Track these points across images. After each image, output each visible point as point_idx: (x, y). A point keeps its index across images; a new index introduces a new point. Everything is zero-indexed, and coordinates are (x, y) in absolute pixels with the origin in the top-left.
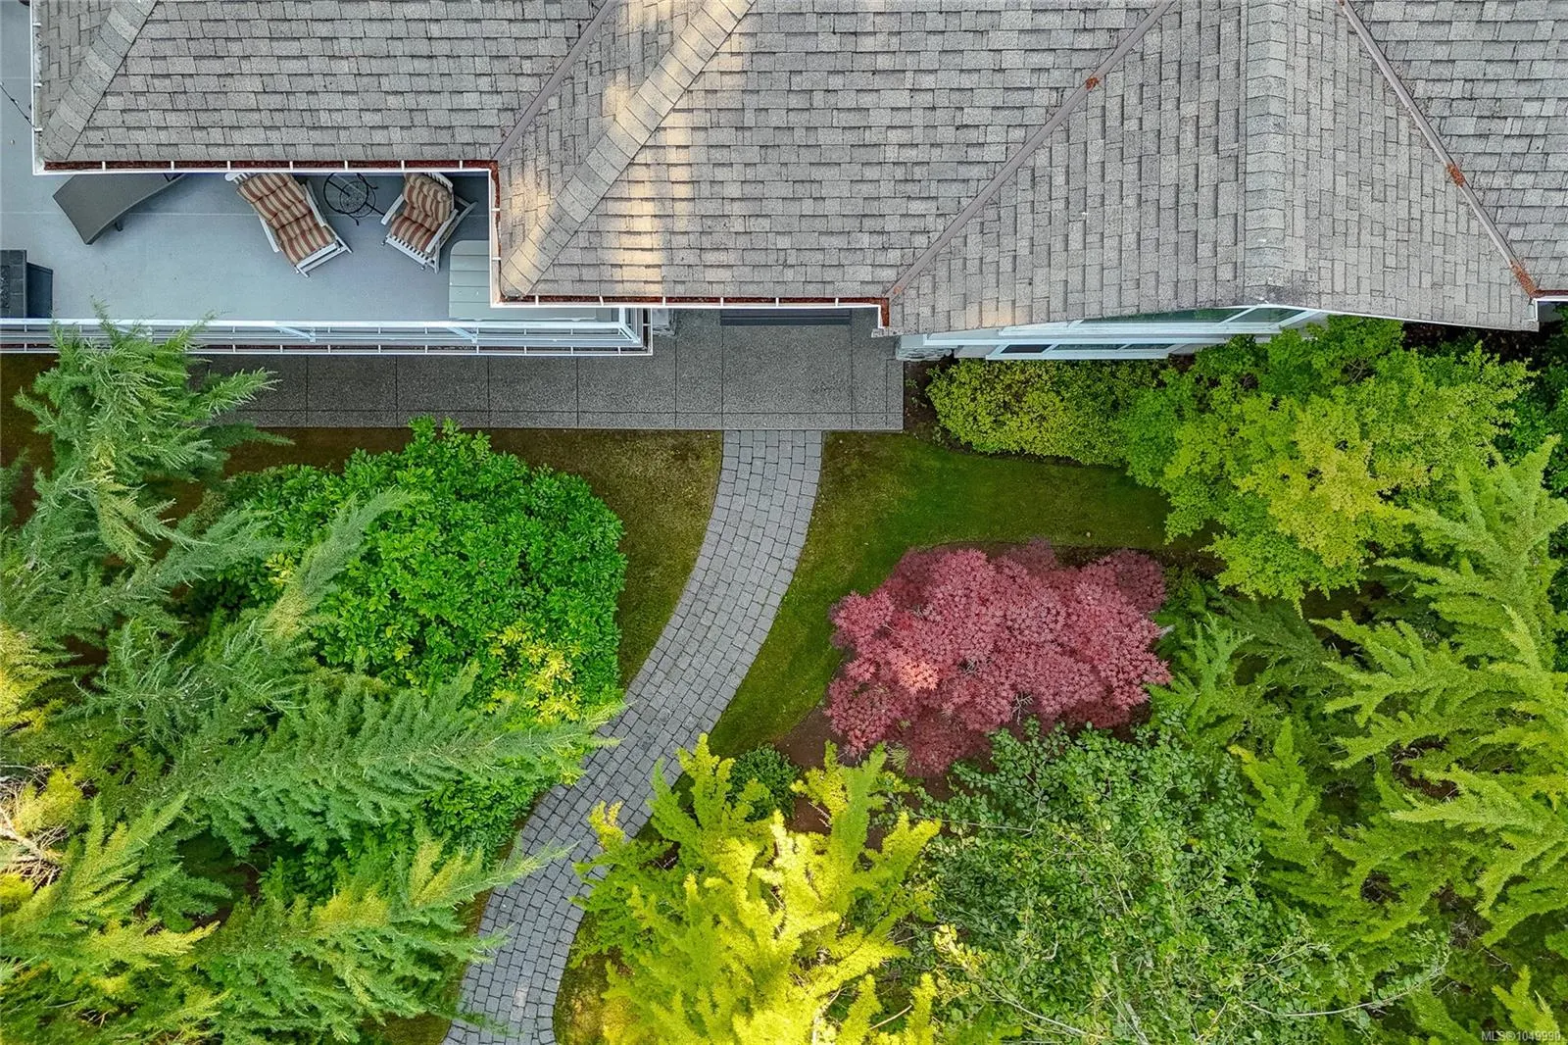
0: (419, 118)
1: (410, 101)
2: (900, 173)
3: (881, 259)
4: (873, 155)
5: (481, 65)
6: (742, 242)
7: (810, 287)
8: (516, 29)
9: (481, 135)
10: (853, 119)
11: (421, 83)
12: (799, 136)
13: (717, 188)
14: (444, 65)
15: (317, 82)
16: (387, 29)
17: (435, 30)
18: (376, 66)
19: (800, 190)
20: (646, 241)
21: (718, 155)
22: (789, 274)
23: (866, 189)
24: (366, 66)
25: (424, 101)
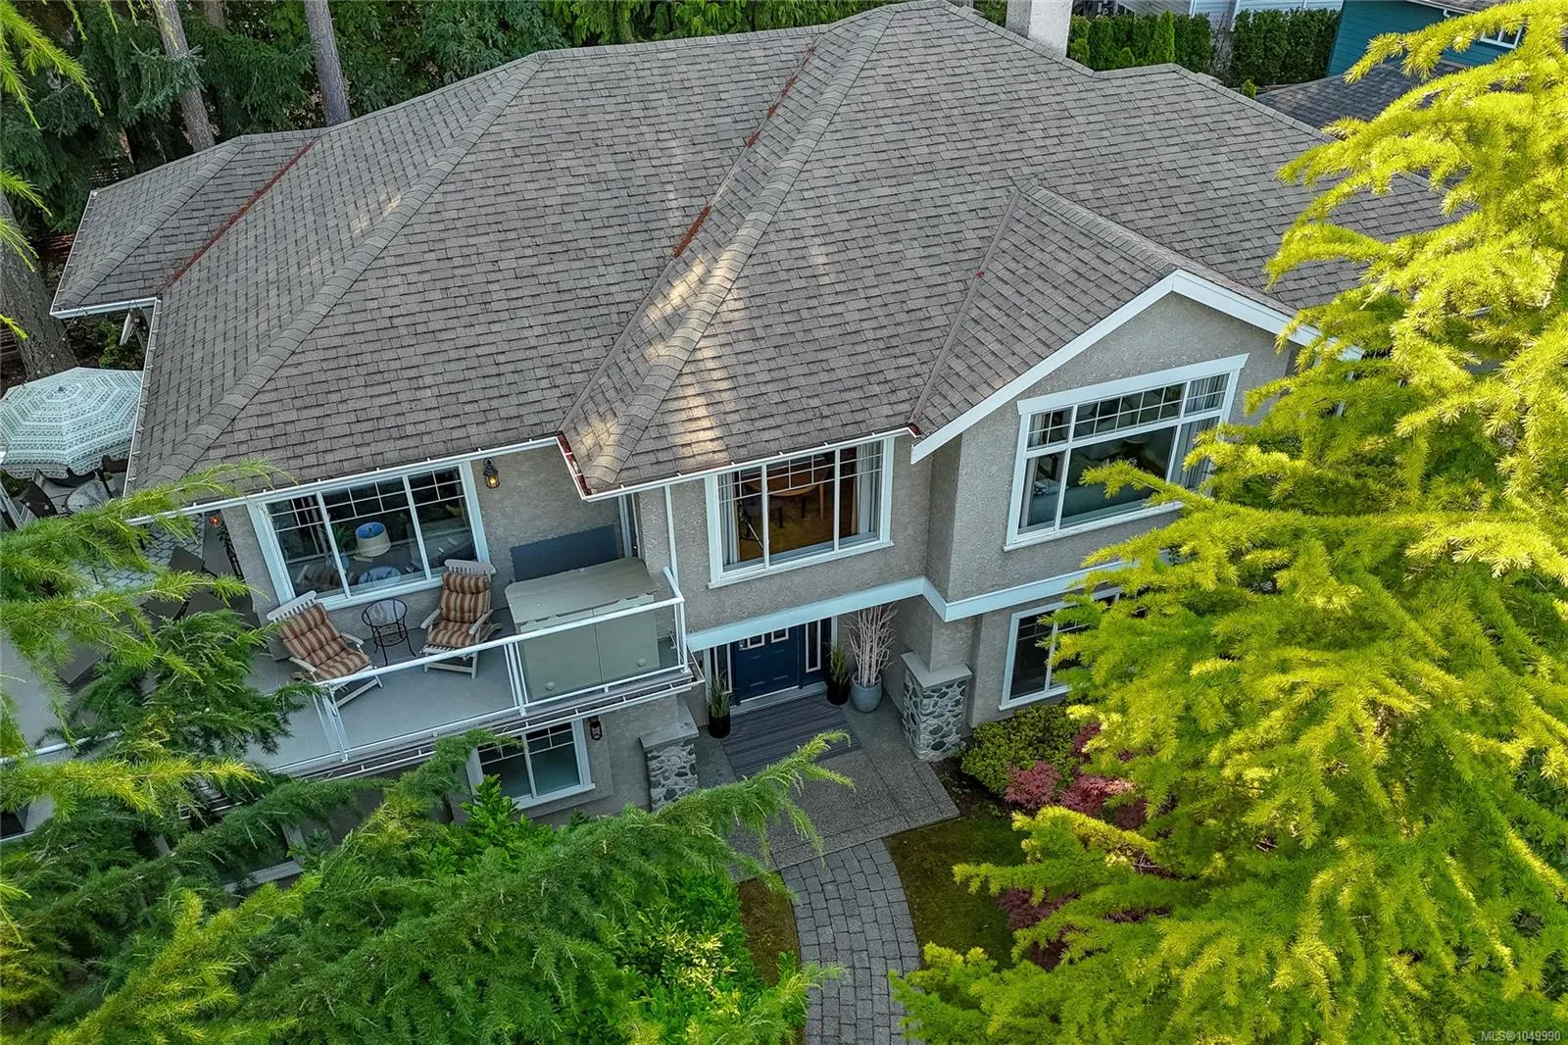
0: (492, 416)
1: (484, 405)
2: (881, 345)
3: (893, 398)
4: (856, 338)
5: (539, 373)
6: (782, 408)
7: (848, 428)
8: (565, 348)
9: (545, 417)
10: (834, 320)
11: (494, 393)
12: (800, 336)
13: (751, 378)
14: (511, 378)
15: (405, 407)
16: (463, 364)
17: (501, 358)
18: (454, 388)
19: (814, 368)
20: (706, 423)
21: (745, 358)
22: (828, 423)
23: (861, 359)
24: (445, 390)
25: (495, 403)
